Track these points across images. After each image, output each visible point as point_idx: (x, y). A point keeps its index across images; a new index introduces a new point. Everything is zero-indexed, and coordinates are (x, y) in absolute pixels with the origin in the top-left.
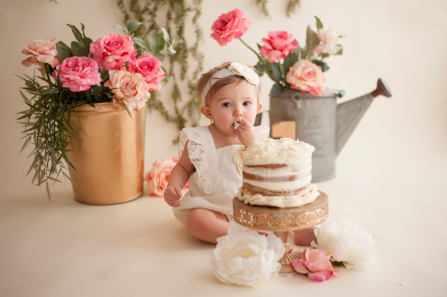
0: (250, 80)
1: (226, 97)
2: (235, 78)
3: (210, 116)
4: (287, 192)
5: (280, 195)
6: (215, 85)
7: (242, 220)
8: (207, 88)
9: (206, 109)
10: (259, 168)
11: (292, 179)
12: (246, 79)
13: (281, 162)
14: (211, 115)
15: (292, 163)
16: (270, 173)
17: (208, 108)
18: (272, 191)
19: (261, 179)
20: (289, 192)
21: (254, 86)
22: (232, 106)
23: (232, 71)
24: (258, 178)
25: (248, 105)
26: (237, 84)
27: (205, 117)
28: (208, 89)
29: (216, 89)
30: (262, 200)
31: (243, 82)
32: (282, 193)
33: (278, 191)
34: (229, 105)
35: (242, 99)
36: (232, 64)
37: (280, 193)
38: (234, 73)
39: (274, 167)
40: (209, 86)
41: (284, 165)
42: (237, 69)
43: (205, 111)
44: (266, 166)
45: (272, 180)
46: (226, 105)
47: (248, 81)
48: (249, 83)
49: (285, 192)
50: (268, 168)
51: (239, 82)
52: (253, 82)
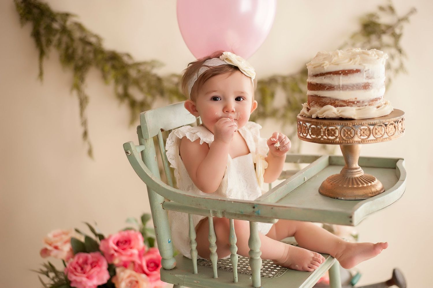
0: (244, 71)
1: (216, 90)
2: (227, 68)
3: (195, 112)
4: (361, 101)
5: (354, 105)
6: (204, 74)
7: (310, 135)
8: (195, 78)
9: (191, 104)
10: (329, 75)
11: (366, 87)
12: (241, 70)
13: (354, 67)
14: (197, 111)
15: (366, 68)
16: (342, 80)
17: (193, 103)
18: (344, 101)
19: (331, 88)
20: (363, 102)
21: (249, 79)
22: (222, 100)
23: (225, 60)
24: (328, 87)
25: (241, 100)
26: (230, 75)
27: (190, 113)
28: (195, 80)
29: (205, 80)
30: (332, 111)
31: (237, 73)
32: (356, 102)
33: (351, 100)
34: (219, 99)
35: (235, 92)
36: (224, 53)
37: (353, 103)
38: (226, 63)
39: (346, 73)
40: (197, 76)
41: (358, 71)
42: (230, 58)
43: (190, 106)
44: (337, 73)
45: (344, 88)
46: (215, 99)
47: (242, 73)
48: (243, 74)
49: (358, 102)
50: (340, 74)
51: (232, 73)
52: (248, 74)
